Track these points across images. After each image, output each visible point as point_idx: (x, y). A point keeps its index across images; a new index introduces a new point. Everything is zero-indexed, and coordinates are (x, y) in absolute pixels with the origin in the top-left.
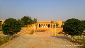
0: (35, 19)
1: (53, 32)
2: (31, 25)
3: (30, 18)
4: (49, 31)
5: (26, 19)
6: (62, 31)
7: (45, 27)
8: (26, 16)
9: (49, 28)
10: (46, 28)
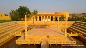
0: (36, 11)
1: (58, 28)
2: (29, 18)
3: (28, 8)
4: (53, 26)
5: (22, 11)
6: (71, 26)
7: (46, 20)
8: (22, 6)
9: (53, 22)
10: (48, 21)
